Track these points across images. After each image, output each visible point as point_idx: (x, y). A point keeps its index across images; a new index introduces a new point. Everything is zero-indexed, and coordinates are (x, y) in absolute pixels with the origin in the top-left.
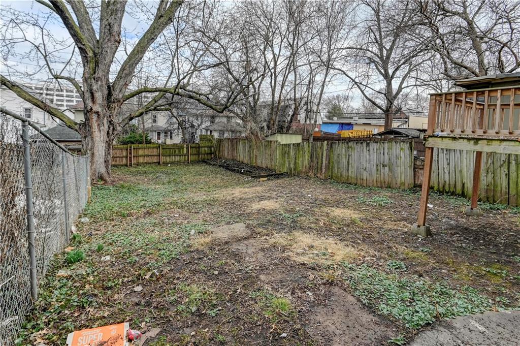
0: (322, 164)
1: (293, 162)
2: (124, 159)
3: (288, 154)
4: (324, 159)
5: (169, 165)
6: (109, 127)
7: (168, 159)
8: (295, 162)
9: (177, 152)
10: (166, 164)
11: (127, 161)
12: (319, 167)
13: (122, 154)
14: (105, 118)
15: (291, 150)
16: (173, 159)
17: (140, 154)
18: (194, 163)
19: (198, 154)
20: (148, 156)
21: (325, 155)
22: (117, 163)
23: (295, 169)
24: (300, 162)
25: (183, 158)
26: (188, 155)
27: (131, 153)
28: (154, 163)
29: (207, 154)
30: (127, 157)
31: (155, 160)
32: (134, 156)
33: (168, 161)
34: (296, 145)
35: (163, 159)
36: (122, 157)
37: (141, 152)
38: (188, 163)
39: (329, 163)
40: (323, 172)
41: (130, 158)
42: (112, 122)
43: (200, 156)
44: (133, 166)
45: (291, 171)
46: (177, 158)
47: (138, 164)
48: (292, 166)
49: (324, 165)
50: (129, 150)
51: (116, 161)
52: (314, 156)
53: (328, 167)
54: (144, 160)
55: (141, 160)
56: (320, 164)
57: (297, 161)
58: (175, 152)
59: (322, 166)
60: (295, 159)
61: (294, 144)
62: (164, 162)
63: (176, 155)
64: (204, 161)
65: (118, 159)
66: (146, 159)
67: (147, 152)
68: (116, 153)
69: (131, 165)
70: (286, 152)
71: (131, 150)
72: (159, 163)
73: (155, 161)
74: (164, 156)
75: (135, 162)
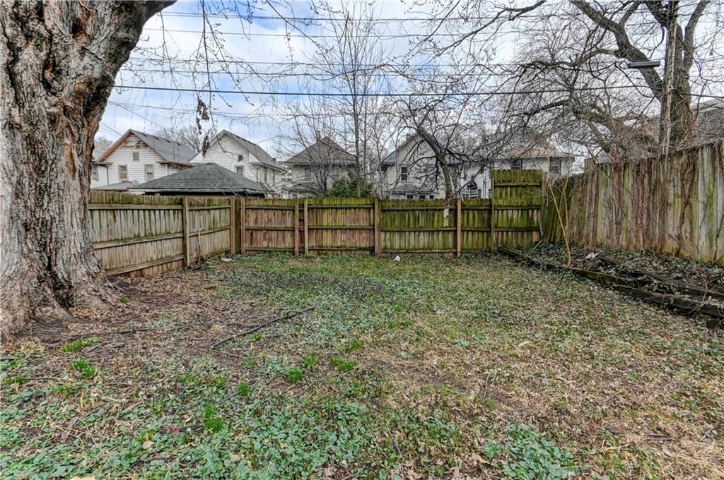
2: (288, 235)
5: (398, 258)
7: (397, 242)
9: (422, 223)
10: (389, 253)
11: (294, 239)
13: (284, 221)
16: (412, 240)
17: (325, 224)
18: (471, 255)
19: (487, 229)
20: (344, 229)
22: (272, 245)
25: (438, 240)
26: (455, 232)
27: (302, 220)
28: (360, 249)
29: (517, 230)
30: (293, 230)
31: (362, 240)
32: (309, 229)
33: (397, 247)
35: (382, 240)
36: (284, 230)
37: (327, 219)
38: (454, 256)
41: (301, 232)
43: (494, 235)
44: (307, 253)
46: (423, 240)
47: (320, 251)
50: (297, 213)
51: (270, 239)
54: (334, 239)
55: (327, 239)
58: (417, 220)
62: (385, 248)
63: (418, 231)
64: (504, 252)
65: (274, 234)
66: (341, 239)
67: (343, 219)
68: (270, 220)
69: (302, 251)
71: (301, 211)
72: (372, 250)
73: (363, 245)
74: (385, 232)
75: (313, 244)
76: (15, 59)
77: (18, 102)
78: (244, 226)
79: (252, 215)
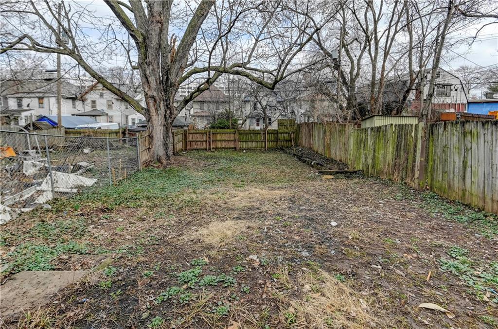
0: (414, 161)
1: (371, 155)
2: (204, 143)
3: (365, 143)
4: (418, 154)
5: (244, 151)
6: (166, 111)
7: (245, 145)
8: (374, 156)
9: (253, 138)
10: (241, 149)
11: (206, 145)
12: (410, 166)
13: (203, 138)
14: (162, 102)
15: (369, 137)
16: (250, 145)
17: (218, 139)
18: (271, 150)
19: (276, 140)
20: (225, 141)
21: (419, 146)
22: (198, 147)
23: (373, 167)
24: (380, 156)
25: (259, 144)
26: (265, 142)
27: (209, 138)
28: (231, 148)
29: (287, 141)
30: (206, 141)
31: (232, 145)
32: (212, 141)
33: (244, 147)
34: (376, 130)
35: (239, 145)
36: (203, 141)
37: (219, 137)
38: (264, 150)
39: (427, 161)
40: (417, 175)
41: (209, 142)
42: (169, 106)
43: (279, 143)
44: (212, 150)
45: (368, 168)
46: (254, 144)
47: (216, 149)
48: (370, 161)
49: (418, 163)
50: (208, 135)
51: (198, 145)
52: (402, 148)
53: (424, 169)
54: (221, 145)
55: (219, 145)
56: (410, 161)
57: (376, 155)
58: (251, 137)
59: (413, 166)
60: (374, 151)
61: (372, 129)
62: (240, 147)
63: (252, 141)
64: (282, 149)
65: (199, 143)
66: (224, 145)
67: (225, 137)
68: (197, 138)
69: (210, 149)
70: (361, 140)
71: (210, 134)
72: (235, 148)
73: (232, 147)
74: (240, 142)
75: (214, 146)
76: (166, 113)
77: (166, 121)
78: (188, 140)
79: (191, 136)
